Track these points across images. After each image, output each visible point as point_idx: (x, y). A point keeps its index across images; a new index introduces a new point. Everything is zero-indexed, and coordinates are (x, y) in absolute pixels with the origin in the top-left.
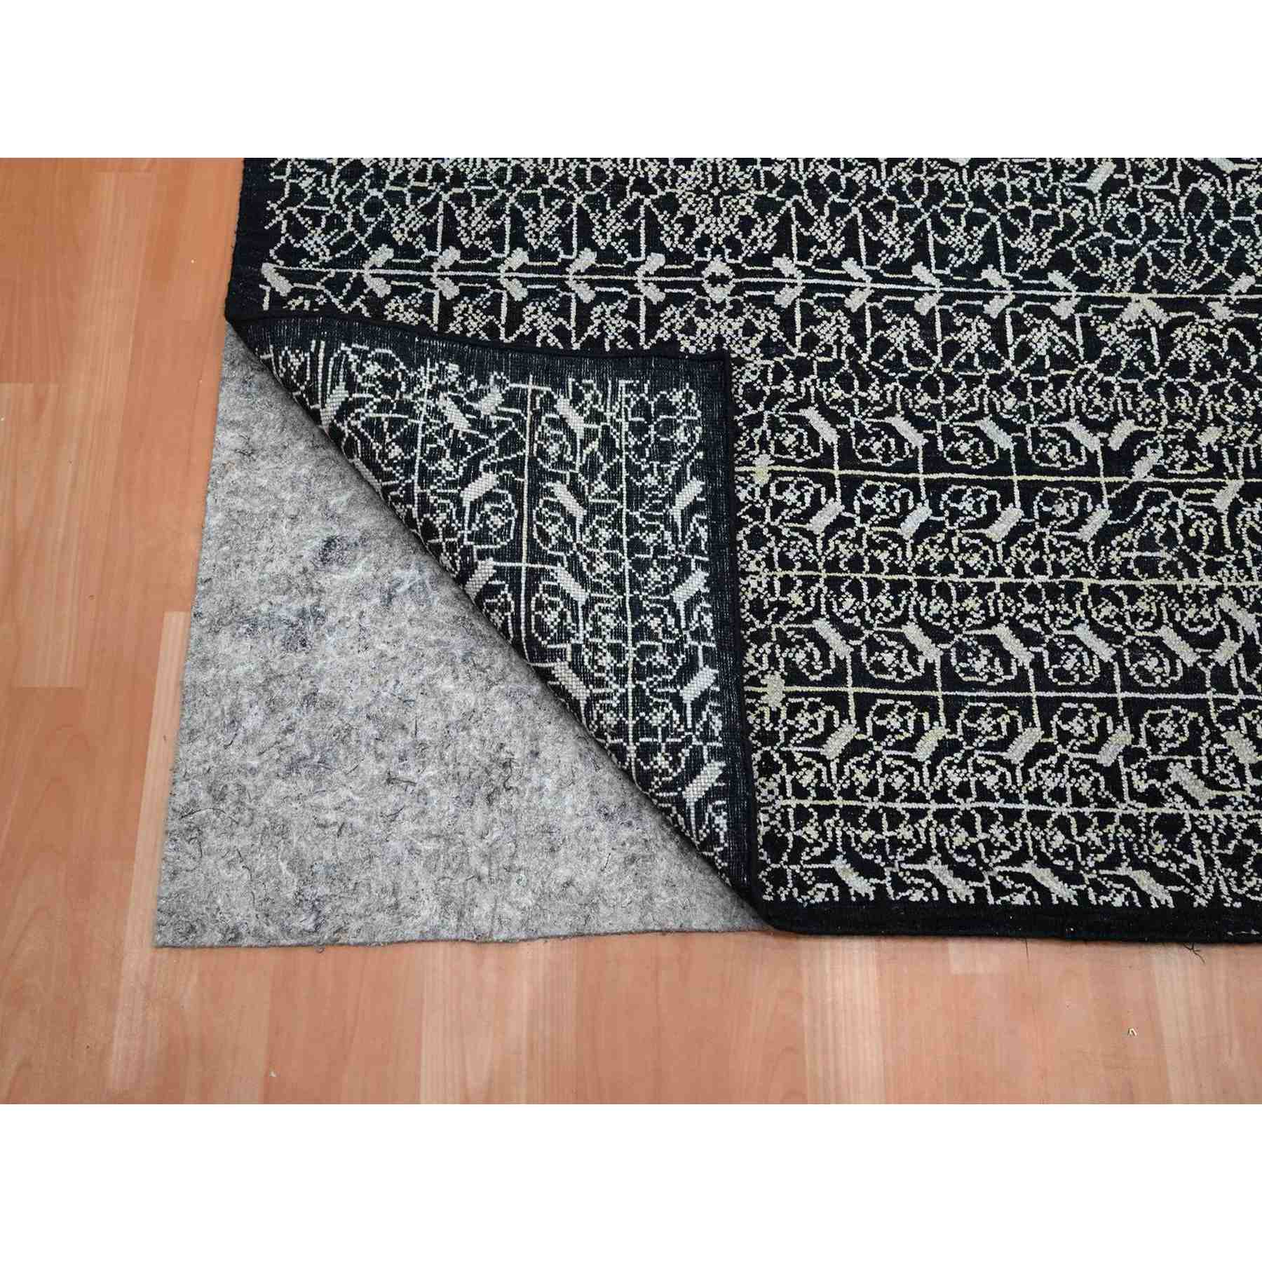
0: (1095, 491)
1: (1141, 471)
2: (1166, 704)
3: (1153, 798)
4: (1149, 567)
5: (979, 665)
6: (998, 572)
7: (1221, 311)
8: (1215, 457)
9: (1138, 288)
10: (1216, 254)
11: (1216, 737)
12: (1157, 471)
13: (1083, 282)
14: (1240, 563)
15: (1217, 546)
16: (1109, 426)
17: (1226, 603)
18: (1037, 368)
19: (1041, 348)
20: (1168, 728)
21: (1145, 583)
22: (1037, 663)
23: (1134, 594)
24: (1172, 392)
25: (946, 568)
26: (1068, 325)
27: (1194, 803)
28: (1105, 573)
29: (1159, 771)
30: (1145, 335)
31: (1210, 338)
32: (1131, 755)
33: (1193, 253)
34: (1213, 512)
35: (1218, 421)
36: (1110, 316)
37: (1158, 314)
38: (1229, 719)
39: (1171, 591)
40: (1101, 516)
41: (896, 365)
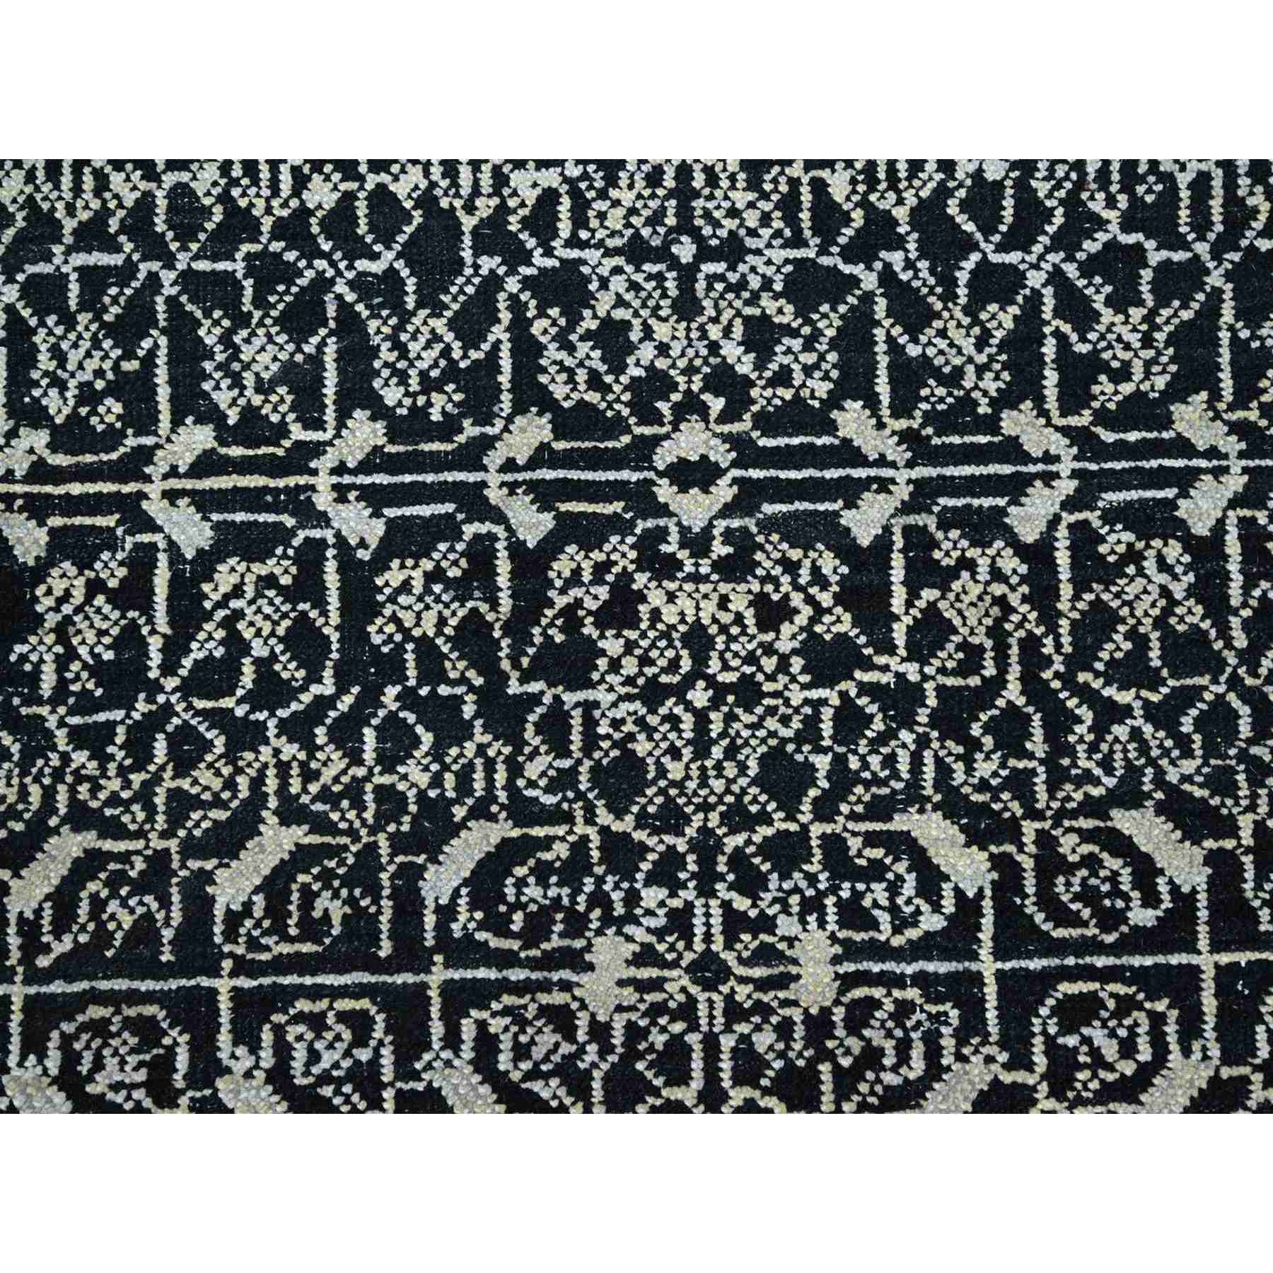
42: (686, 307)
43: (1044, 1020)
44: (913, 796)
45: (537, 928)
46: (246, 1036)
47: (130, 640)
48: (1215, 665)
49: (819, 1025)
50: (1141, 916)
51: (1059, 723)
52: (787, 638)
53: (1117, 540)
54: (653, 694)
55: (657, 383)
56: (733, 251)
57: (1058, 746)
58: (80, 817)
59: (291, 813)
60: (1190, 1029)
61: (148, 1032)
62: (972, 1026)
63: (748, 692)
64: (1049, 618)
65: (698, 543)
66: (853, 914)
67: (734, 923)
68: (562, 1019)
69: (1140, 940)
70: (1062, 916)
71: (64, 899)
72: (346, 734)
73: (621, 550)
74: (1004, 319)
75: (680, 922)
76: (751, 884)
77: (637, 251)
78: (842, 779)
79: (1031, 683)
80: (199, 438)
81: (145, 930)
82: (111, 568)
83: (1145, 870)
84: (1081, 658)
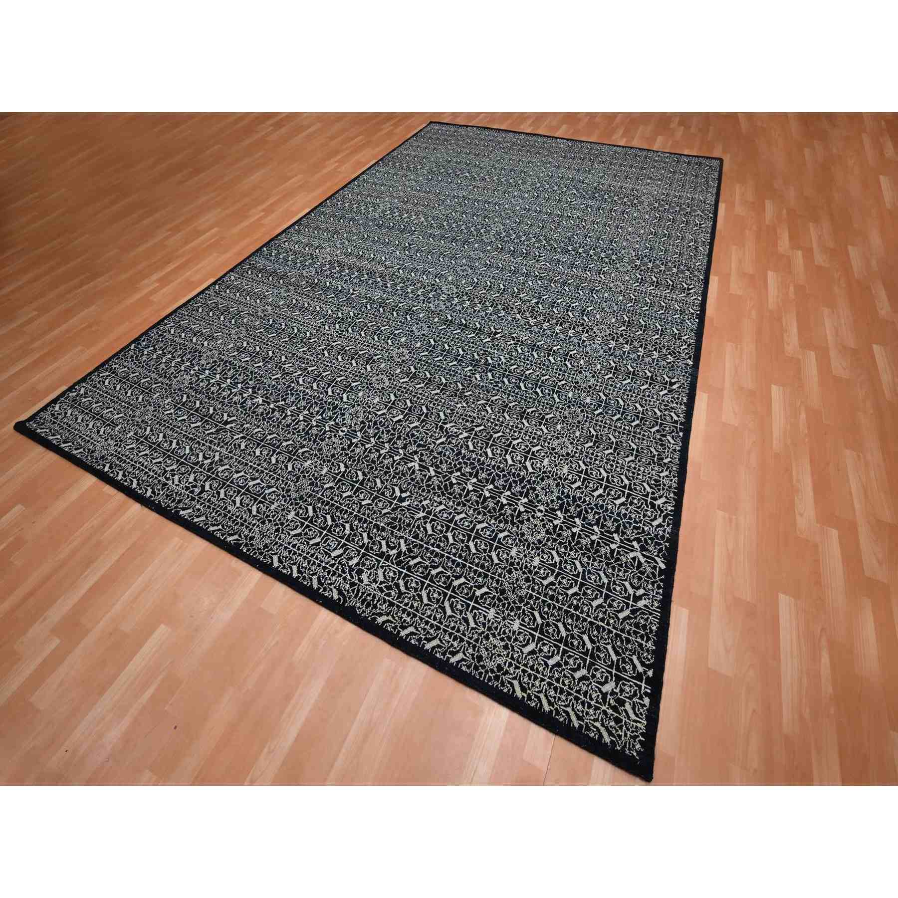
0: (217, 426)
1: (228, 427)
2: (187, 465)
3: (168, 479)
4: (211, 442)
5: (165, 445)
6: (186, 432)
7: (272, 406)
8: (244, 429)
9: (262, 397)
10: (282, 396)
11: (189, 475)
12: (231, 428)
13: (254, 392)
14: (227, 448)
15: (226, 444)
16: (231, 417)
17: (217, 454)
18: (230, 403)
19: (234, 400)
20: (183, 469)
21: (208, 444)
22: (174, 449)
23: (204, 445)
24: (249, 416)
25: (178, 427)
26: (243, 398)
27: (173, 483)
28: (202, 440)
29: (173, 475)
30: (254, 404)
31: (265, 410)
32: (173, 470)
33: (279, 395)
34: (232, 438)
35: (251, 424)
36: (252, 399)
37: (260, 402)
38: (195, 473)
39: (210, 448)
40: (213, 430)
41: (208, 393)
42: (351, 420)
43: (340, 483)
44: (342, 462)
45: (305, 458)
46: (277, 455)
47: (291, 424)
48: (375, 463)
49: (322, 475)
50: (354, 479)
51: (359, 462)
52: (341, 446)
53: (373, 451)
54: (327, 445)
55: (345, 424)
56: (358, 417)
57: (357, 464)
58: (277, 434)
59: (293, 441)
60: (352, 490)
61: (270, 451)
62: (334, 481)
63: (335, 448)
64: (364, 454)
65: (339, 436)
66: (331, 468)
67: (321, 464)
68: (302, 465)
69: (353, 481)
70: (348, 476)
71: (271, 439)
72: (301, 438)
73: (333, 434)
74: (376, 431)
75: (316, 462)
76: (324, 462)
77: (350, 414)
78: (338, 458)
79: (358, 459)
80: (307, 412)
81: (275, 444)
82: (293, 418)
83: (357, 476)
84: (364, 458)
